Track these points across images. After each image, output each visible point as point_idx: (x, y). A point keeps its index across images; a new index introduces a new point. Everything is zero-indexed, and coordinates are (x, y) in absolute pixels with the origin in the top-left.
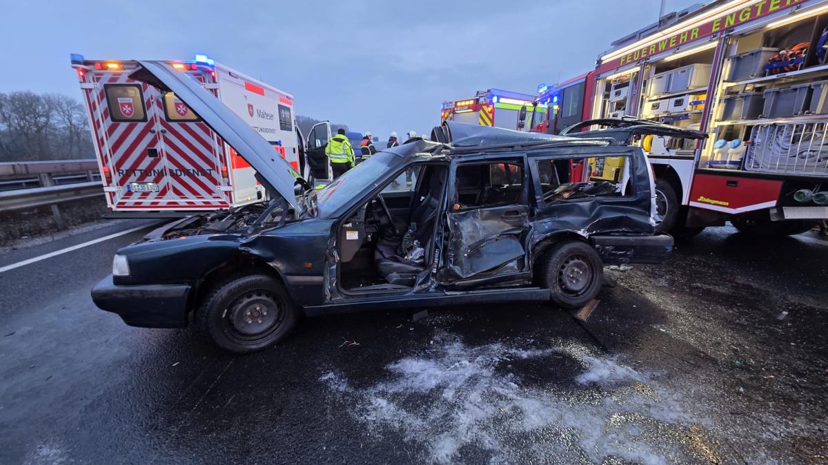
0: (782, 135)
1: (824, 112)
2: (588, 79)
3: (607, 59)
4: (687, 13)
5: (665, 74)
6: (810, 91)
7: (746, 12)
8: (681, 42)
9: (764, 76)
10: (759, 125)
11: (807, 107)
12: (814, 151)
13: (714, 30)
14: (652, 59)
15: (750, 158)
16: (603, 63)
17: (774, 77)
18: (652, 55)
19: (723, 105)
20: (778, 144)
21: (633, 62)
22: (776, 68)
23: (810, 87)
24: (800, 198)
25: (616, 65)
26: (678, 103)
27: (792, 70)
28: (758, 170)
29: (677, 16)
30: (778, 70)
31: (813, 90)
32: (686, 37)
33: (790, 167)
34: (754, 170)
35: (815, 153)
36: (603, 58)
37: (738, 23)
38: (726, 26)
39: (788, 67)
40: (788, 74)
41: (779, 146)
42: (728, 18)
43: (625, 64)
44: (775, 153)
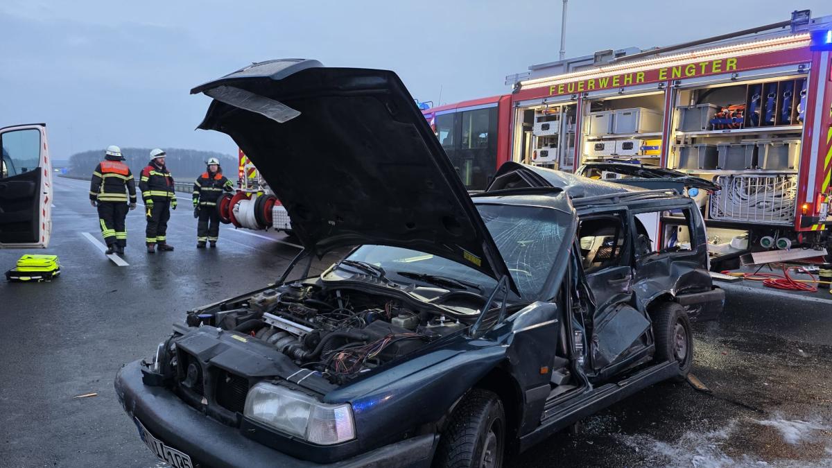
0: (739, 186)
1: (768, 168)
2: (501, 104)
3: (527, 85)
4: (624, 54)
5: (607, 114)
6: (756, 149)
7: (691, 68)
8: (625, 83)
9: (711, 130)
10: (718, 176)
11: (755, 163)
12: (767, 202)
13: (661, 78)
14: (592, 95)
15: (713, 206)
16: (523, 88)
17: (721, 131)
18: (592, 90)
19: (678, 153)
20: (737, 195)
21: (566, 93)
22: (720, 124)
23: (756, 145)
24: (765, 244)
25: (543, 93)
26: (628, 146)
27: (734, 128)
28: (722, 218)
29: (614, 54)
30: (723, 126)
31: (758, 148)
32: (630, 79)
33: (751, 216)
34: (719, 218)
35: (769, 204)
36: (522, 83)
37: (684, 77)
38: (673, 77)
39: (731, 124)
40: (733, 131)
41: (739, 196)
42: (675, 70)
43: (556, 94)
44: (736, 203)
